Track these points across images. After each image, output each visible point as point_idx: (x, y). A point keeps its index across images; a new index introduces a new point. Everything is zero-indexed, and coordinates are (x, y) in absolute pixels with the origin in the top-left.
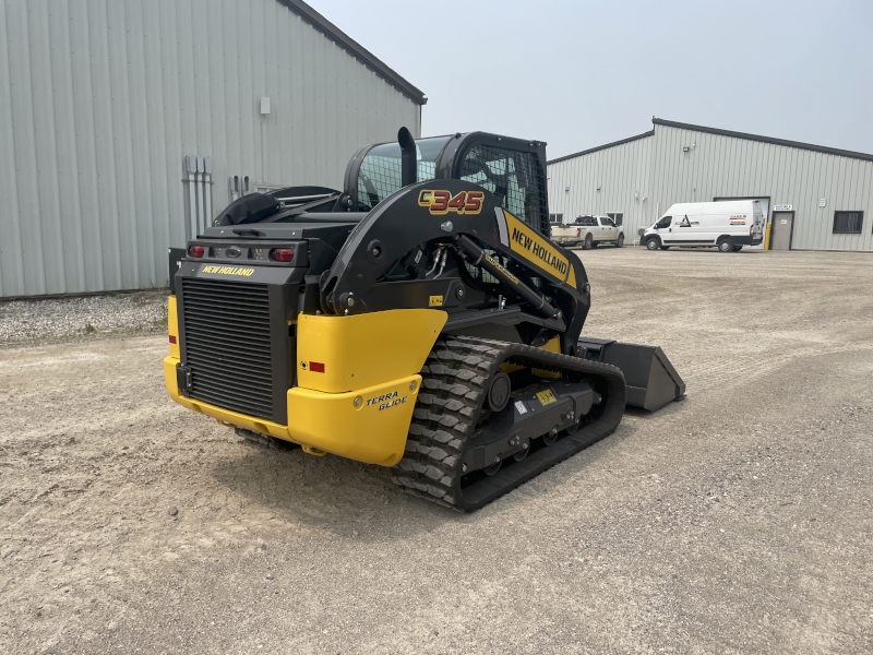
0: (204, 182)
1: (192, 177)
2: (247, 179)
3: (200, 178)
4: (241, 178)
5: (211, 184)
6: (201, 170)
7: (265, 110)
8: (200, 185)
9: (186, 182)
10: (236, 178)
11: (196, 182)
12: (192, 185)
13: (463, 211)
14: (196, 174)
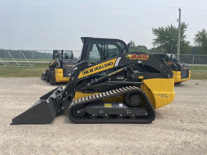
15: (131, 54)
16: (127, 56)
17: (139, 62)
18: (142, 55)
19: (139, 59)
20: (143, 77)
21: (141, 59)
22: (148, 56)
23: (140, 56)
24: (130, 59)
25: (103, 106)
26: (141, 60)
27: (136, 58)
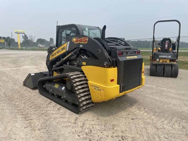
15: (75, 38)
16: (73, 40)
17: (81, 46)
18: (83, 39)
19: (81, 43)
20: (85, 63)
21: (82, 42)
22: (87, 39)
23: (81, 39)
24: (75, 43)
25: (53, 86)
26: (82, 44)
27: (78, 42)
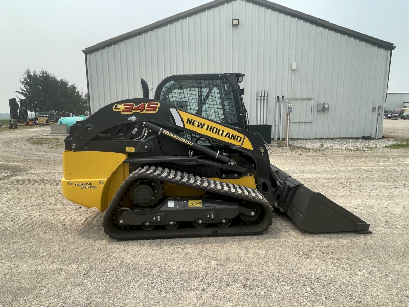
0: (264, 100)
1: (259, 98)
2: (283, 97)
3: (263, 98)
4: (280, 96)
5: (267, 100)
6: (263, 95)
7: (294, 68)
8: (262, 101)
9: (257, 100)
10: (278, 96)
11: (261, 100)
12: (259, 101)
13: (144, 111)
14: (261, 96)
